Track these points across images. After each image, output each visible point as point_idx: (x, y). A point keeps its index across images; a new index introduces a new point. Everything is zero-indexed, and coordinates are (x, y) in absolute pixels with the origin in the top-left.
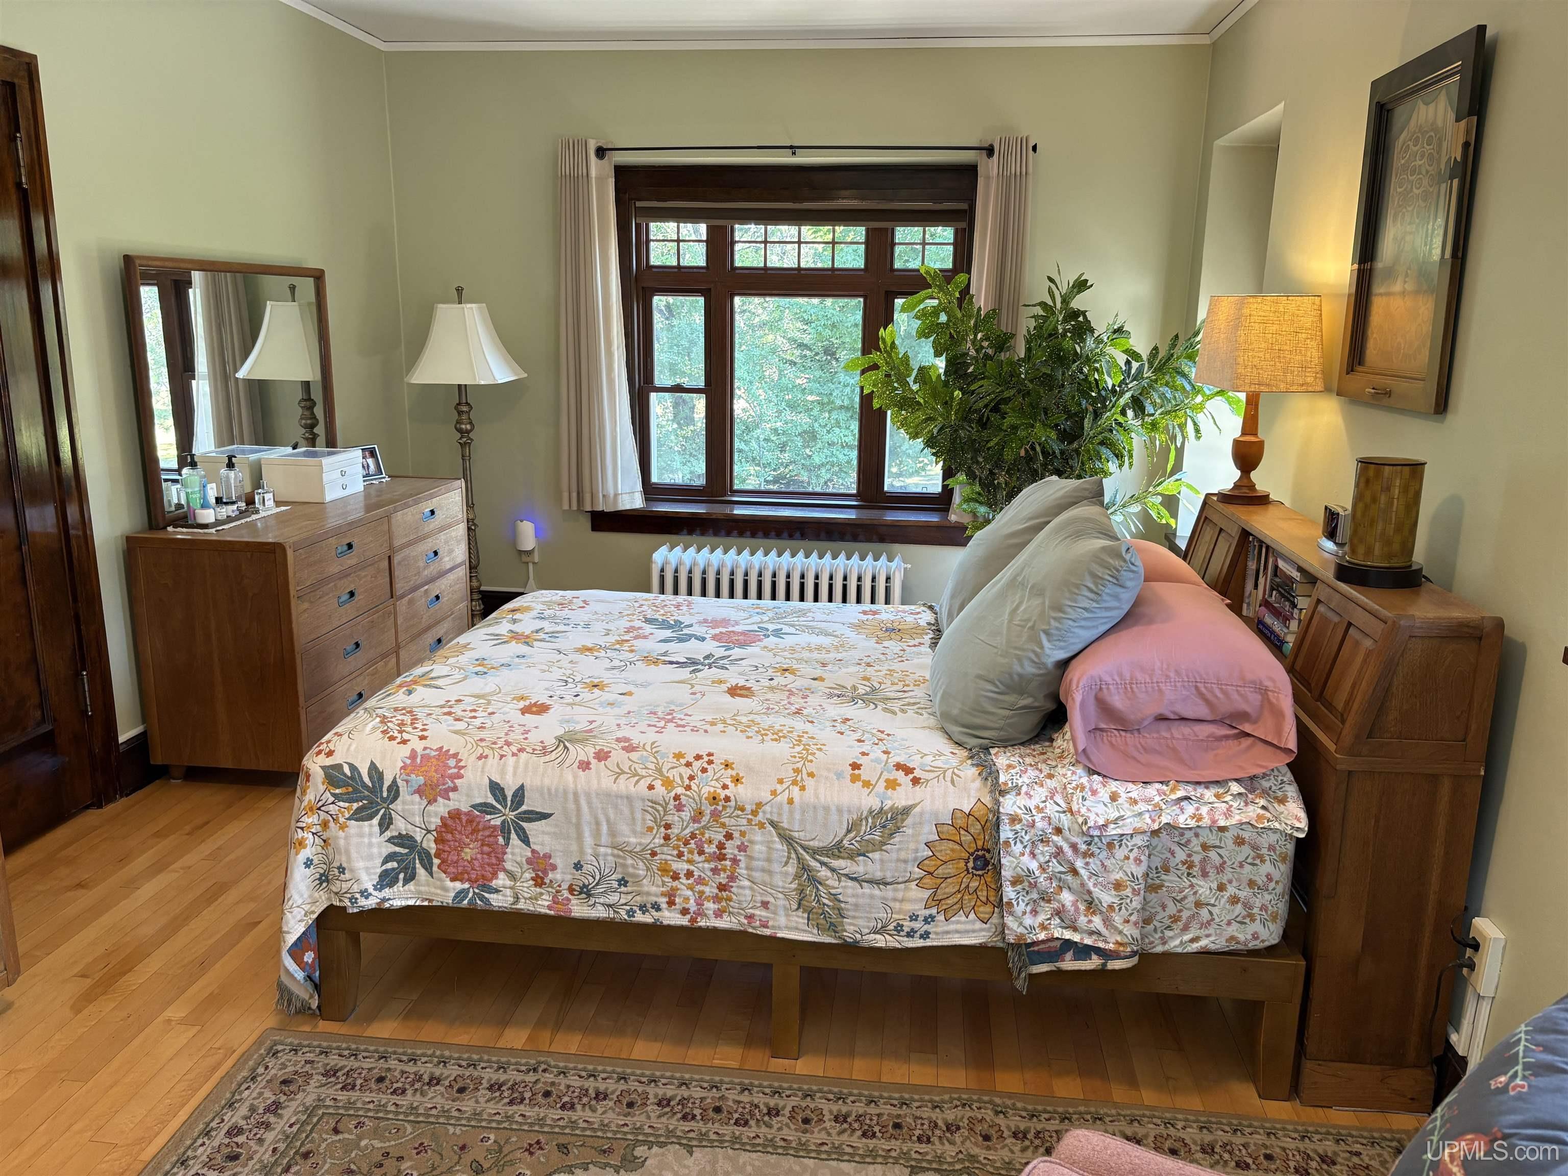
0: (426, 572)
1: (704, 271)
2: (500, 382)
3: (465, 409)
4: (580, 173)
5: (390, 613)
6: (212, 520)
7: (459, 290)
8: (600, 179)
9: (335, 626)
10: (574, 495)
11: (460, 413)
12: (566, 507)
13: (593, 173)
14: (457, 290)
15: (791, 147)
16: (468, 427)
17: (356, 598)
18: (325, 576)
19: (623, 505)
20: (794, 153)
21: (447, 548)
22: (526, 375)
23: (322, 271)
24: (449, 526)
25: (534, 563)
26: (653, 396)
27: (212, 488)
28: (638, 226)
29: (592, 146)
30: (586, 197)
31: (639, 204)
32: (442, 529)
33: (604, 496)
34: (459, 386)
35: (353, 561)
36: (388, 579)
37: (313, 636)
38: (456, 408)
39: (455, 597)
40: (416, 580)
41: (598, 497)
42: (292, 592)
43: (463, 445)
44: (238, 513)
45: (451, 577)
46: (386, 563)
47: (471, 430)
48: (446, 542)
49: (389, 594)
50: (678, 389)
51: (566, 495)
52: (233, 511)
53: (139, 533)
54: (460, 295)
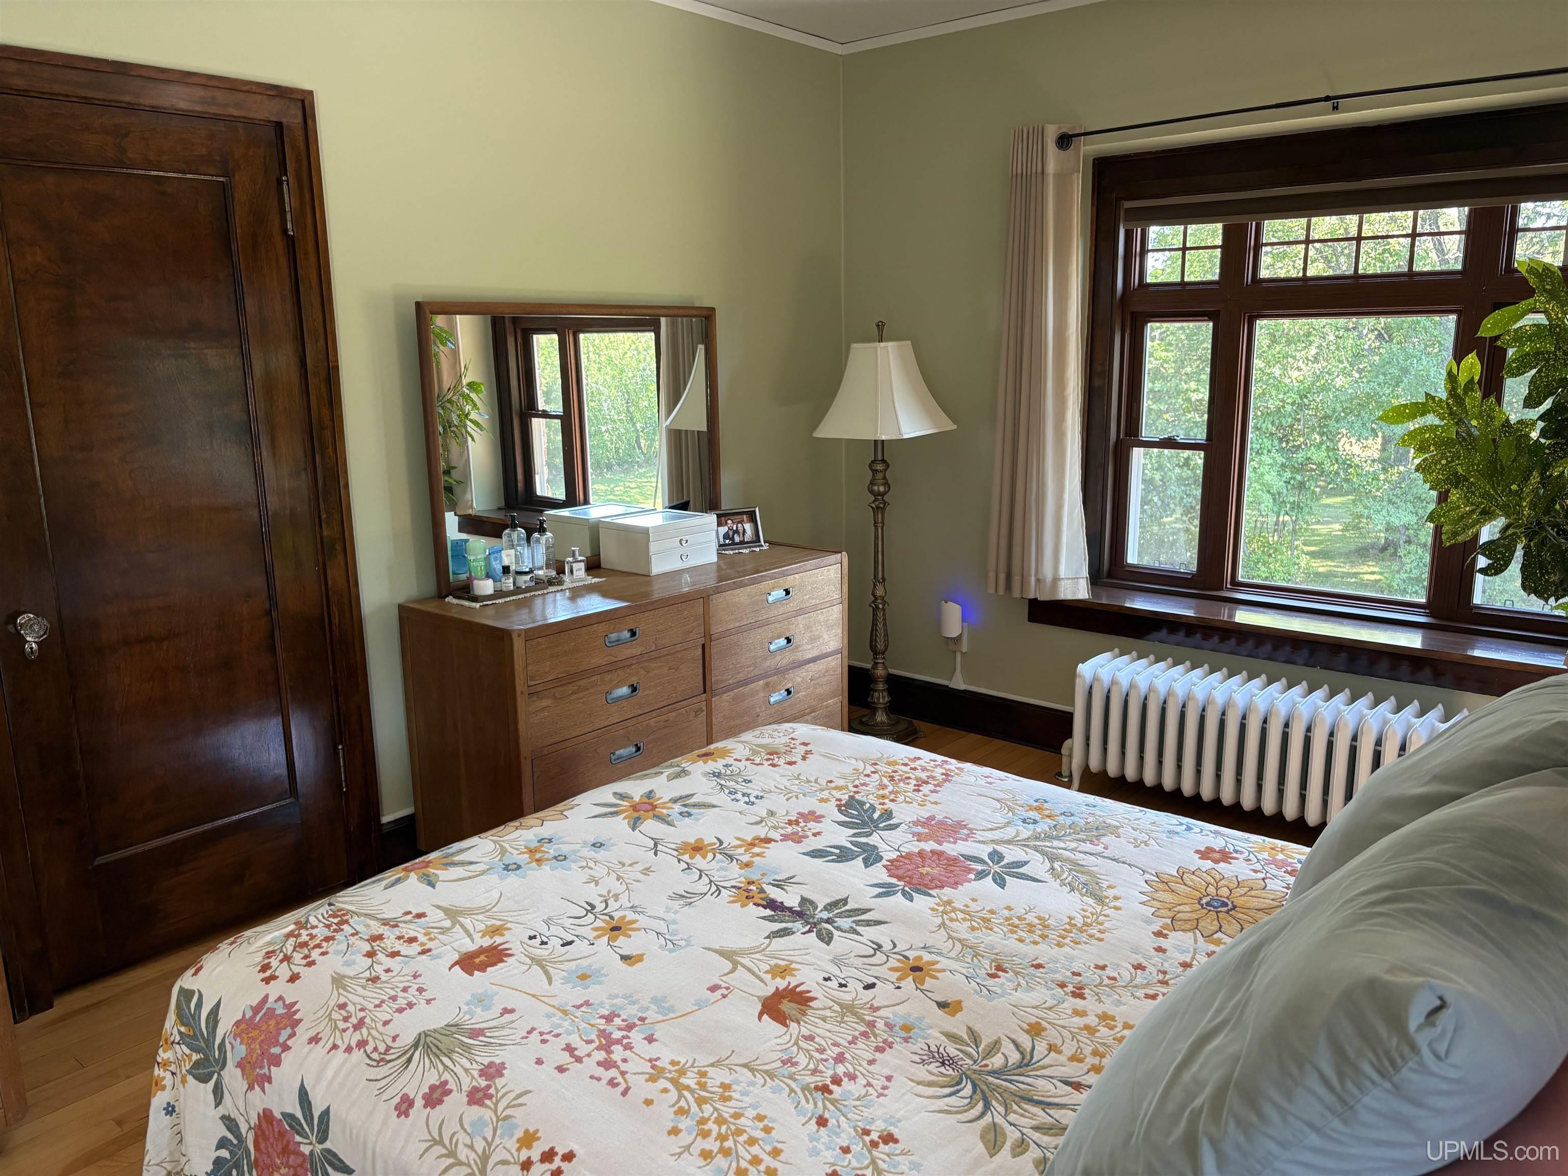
0: (768, 664)
1: (1216, 287)
2: (906, 436)
3: (880, 467)
4: (1034, 171)
5: (701, 710)
6: (490, 591)
7: (880, 326)
8: (1062, 178)
9: (597, 726)
10: (1002, 576)
11: (875, 472)
12: (991, 590)
13: (1051, 168)
14: (878, 326)
15: (1327, 99)
16: (882, 489)
17: (639, 693)
18: (582, 668)
19: (1064, 594)
20: (1335, 108)
21: (807, 635)
22: (955, 427)
23: (713, 309)
24: (815, 608)
25: (962, 653)
26: (1137, 454)
27: (508, 555)
28: (1129, 235)
29: (1052, 133)
30: (1039, 200)
31: (1128, 204)
32: (800, 612)
33: (1038, 580)
34: (876, 441)
35: (638, 650)
36: (701, 671)
37: (558, 738)
38: (870, 466)
39: (819, 690)
40: (749, 672)
41: (1029, 582)
42: (520, 686)
43: (876, 510)
44: (533, 584)
45: (820, 666)
46: (700, 651)
47: (885, 493)
48: (808, 627)
49: (702, 689)
50: (1169, 443)
51: (992, 575)
52: (525, 582)
53: (414, 602)
54: (881, 333)
